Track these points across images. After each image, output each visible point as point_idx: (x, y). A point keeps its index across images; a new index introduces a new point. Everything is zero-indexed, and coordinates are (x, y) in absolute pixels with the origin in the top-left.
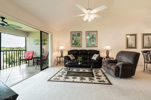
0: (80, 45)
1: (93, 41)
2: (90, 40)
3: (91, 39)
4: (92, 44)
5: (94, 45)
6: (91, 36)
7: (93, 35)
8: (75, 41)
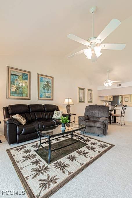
0: (27, 96)
1: (48, 90)
2: (44, 89)
3: (45, 87)
4: (47, 96)
5: (49, 97)
6: (45, 83)
7: (48, 82)
8: (18, 88)
